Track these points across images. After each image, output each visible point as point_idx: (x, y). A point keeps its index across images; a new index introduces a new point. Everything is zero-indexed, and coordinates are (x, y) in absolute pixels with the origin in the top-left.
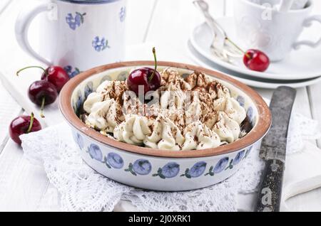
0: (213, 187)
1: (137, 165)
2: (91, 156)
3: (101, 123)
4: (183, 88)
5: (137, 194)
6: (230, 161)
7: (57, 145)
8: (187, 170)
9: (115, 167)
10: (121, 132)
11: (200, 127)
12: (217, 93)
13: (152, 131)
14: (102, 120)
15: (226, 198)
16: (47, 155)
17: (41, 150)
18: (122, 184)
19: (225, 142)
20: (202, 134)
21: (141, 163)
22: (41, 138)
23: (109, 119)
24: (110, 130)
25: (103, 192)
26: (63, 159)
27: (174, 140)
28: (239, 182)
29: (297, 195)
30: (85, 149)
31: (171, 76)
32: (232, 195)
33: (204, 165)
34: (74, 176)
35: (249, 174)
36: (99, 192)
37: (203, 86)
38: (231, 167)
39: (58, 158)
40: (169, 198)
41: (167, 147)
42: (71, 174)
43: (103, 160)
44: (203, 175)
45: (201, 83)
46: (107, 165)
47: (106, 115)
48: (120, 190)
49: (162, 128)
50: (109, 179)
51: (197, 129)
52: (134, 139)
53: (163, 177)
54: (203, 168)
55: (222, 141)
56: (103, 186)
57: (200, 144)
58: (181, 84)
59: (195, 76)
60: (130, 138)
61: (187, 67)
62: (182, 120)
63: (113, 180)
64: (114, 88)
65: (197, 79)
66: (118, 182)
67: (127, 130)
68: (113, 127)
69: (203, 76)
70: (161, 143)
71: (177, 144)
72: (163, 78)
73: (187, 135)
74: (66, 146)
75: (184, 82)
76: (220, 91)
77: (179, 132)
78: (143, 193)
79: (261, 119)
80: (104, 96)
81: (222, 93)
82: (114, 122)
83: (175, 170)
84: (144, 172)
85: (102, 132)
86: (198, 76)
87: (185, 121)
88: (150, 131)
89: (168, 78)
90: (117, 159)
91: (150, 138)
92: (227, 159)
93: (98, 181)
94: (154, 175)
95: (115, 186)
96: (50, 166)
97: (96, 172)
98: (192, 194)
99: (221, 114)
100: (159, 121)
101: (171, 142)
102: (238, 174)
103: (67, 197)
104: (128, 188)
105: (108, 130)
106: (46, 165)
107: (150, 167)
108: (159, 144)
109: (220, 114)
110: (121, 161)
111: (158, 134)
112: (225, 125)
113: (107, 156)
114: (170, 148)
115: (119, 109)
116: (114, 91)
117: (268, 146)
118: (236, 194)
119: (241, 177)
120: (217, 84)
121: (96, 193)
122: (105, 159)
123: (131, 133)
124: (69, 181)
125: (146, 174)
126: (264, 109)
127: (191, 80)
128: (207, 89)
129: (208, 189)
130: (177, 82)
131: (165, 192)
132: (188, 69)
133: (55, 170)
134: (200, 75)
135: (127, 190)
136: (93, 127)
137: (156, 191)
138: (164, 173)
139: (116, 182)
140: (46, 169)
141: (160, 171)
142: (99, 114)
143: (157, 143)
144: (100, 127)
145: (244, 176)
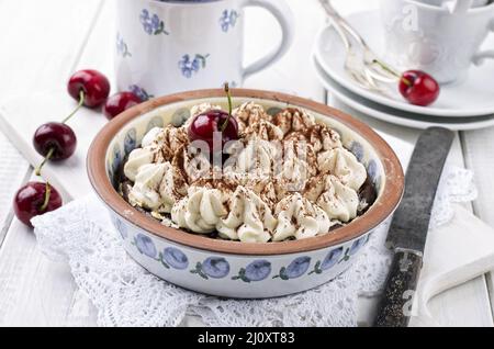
0: (321, 288)
1: (209, 264)
2: (140, 250)
3: (152, 199)
4: (271, 137)
5: (209, 305)
6: (344, 250)
7: (87, 231)
8: (283, 269)
9: (176, 267)
10: (182, 213)
11: (300, 203)
12: (322, 142)
13: (229, 211)
14: (153, 195)
15: (340, 305)
16: (73, 248)
17: (64, 240)
18: (186, 289)
19: (337, 222)
20: (302, 213)
21: (214, 262)
22: (62, 221)
23: (163, 193)
24: (166, 210)
25: (159, 304)
26: (97, 253)
27: (260, 224)
28: (359, 277)
29: (444, 291)
30: (130, 239)
31: (252, 116)
32: (348, 300)
33: (308, 260)
34: (115, 279)
35: (374, 265)
36: (154, 304)
37: (301, 130)
38: (346, 258)
39: (90, 252)
40: (257, 309)
41: (251, 235)
42: (110, 276)
43: (157, 257)
44: (306, 274)
45: (298, 125)
46: (164, 264)
47: (158, 187)
48: (185, 300)
49: (243, 207)
50: (167, 283)
51: (295, 207)
52: (201, 223)
53: (246, 280)
54: (306, 264)
55: (332, 220)
56: (158, 294)
57: (300, 230)
58: (269, 130)
59: (289, 115)
60: (196, 223)
61: (276, 97)
62: (272, 191)
63: (173, 284)
64: (168, 139)
65: (292, 120)
66: (182, 288)
67: (191, 210)
68: (171, 205)
69: (301, 115)
70: (242, 230)
71: (265, 230)
72: (241, 119)
73: (281, 215)
74: (101, 230)
75: (273, 126)
76: (327, 139)
77: (269, 211)
78: (218, 303)
79: (389, 183)
80: (155, 155)
81: (331, 142)
82: (172, 198)
83: (265, 270)
84: (219, 274)
85: (154, 214)
86: (293, 114)
87: (276, 193)
88: (225, 211)
89: (248, 119)
90: (179, 256)
91: (226, 222)
92: (341, 249)
93: (152, 286)
94: (234, 278)
95: (178, 294)
96: (79, 265)
97: (148, 272)
98: (291, 301)
99: (329, 178)
100: (238, 197)
101: (257, 227)
102: (357, 266)
103: (107, 314)
104: (196, 297)
105: (162, 210)
106: (73, 263)
107: (228, 268)
108: (239, 231)
109: (328, 181)
110: (185, 259)
111: (238, 216)
112: (335, 195)
113: (163, 251)
114: (256, 236)
115: (177, 177)
116: (169, 145)
117: (400, 228)
118: (355, 299)
119: (362, 270)
120: (321, 128)
121: (149, 305)
122: (161, 254)
123: (198, 215)
124: (108, 287)
125: (222, 277)
126: (392, 165)
127: (283, 121)
128: (308, 137)
129: (313, 293)
130: (262, 127)
131: (251, 299)
132: (277, 100)
133: (87, 271)
134: (297, 114)
135: (195, 300)
136: (140, 204)
137: (237, 299)
138: (248, 275)
139: (177, 286)
140: (74, 270)
141: (242, 272)
142: (149, 186)
143: (237, 229)
144: (150, 205)
145: (365, 268)
